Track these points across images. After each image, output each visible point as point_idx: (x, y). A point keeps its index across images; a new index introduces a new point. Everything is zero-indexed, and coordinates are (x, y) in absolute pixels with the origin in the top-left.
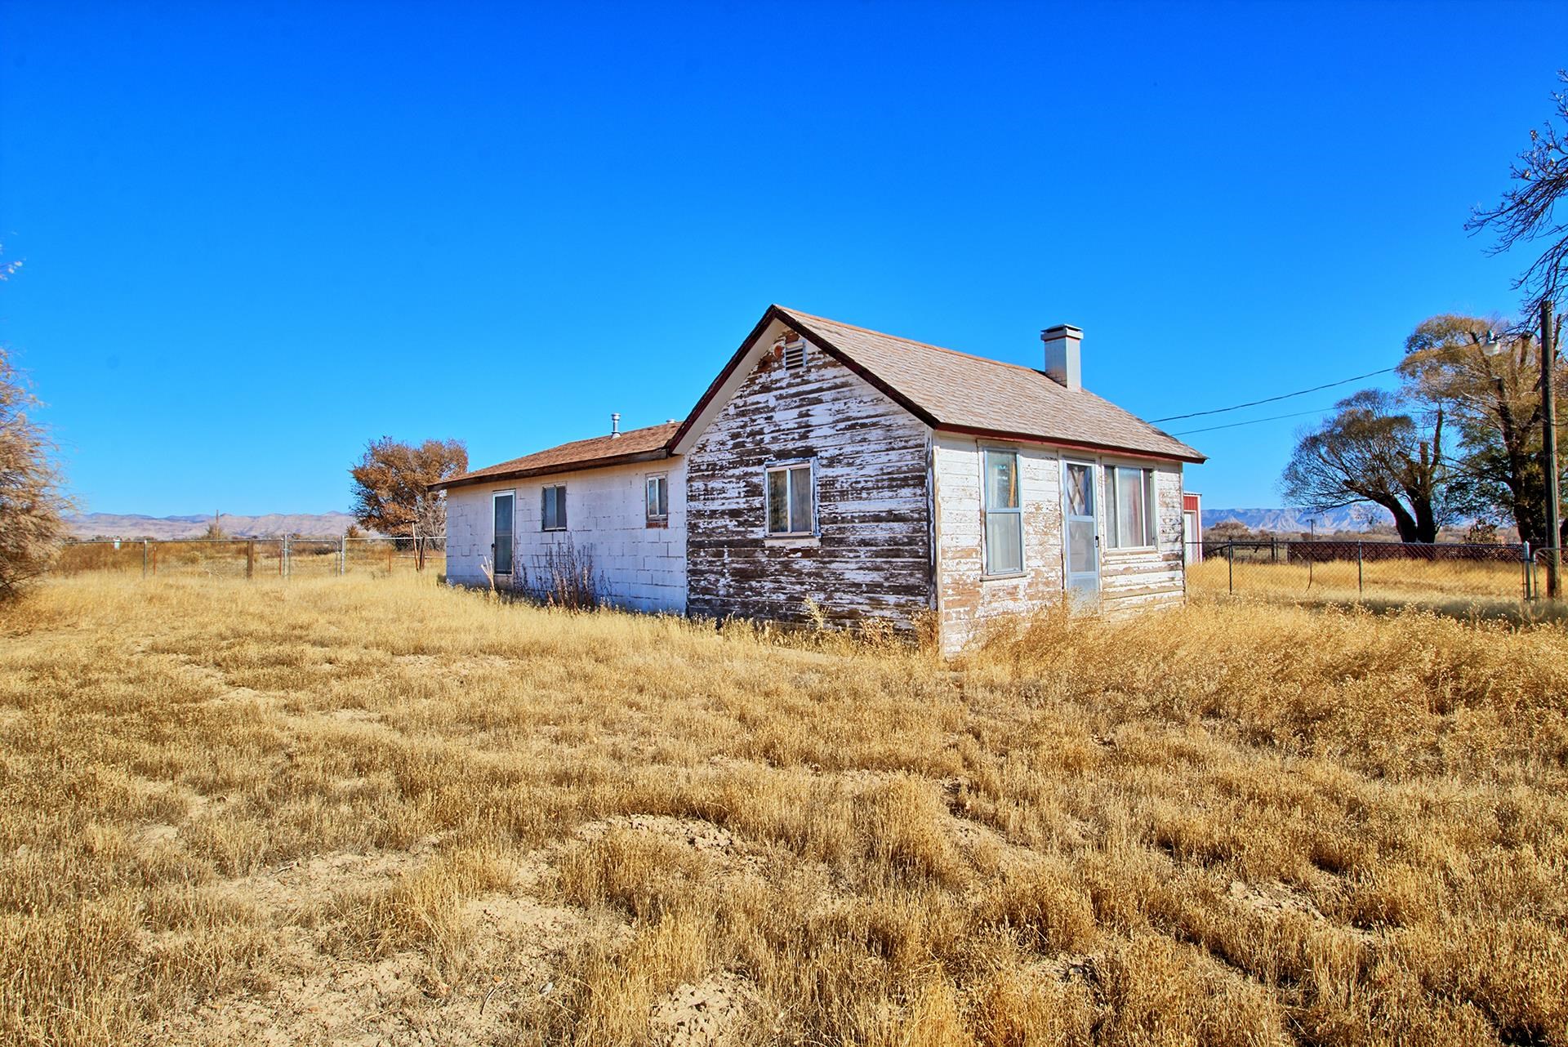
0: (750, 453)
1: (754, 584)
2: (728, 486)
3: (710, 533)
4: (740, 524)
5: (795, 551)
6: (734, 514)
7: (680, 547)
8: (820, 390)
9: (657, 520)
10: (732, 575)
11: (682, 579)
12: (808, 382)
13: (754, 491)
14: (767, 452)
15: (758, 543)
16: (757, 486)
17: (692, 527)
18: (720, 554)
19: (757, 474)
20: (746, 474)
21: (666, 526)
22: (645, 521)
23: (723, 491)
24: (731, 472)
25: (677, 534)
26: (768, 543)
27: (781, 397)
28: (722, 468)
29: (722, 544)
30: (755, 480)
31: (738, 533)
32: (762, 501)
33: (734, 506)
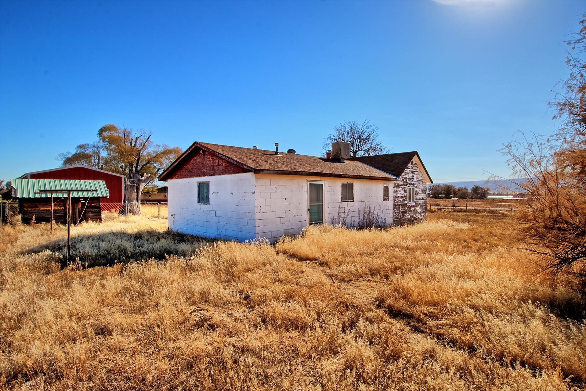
0: (405, 182)
1: (405, 214)
2: (401, 190)
3: (397, 202)
4: (403, 200)
5: (411, 206)
6: (402, 197)
7: (392, 206)
8: (415, 171)
9: (386, 198)
10: (401, 213)
11: (392, 215)
12: (413, 169)
13: (405, 192)
14: (407, 183)
15: (406, 204)
16: (406, 191)
17: (394, 200)
18: (399, 208)
19: (406, 188)
20: (404, 188)
21: (388, 200)
22: (383, 199)
23: (400, 191)
24: (402, 187)
25: (391, 203)
26: (408, 204)
27: (410, 171)
28: (400, 185)
29: (399, 205)
30: (406, 189)
31: (403, 202)
32: (407, 194)
33: (402, 195)
